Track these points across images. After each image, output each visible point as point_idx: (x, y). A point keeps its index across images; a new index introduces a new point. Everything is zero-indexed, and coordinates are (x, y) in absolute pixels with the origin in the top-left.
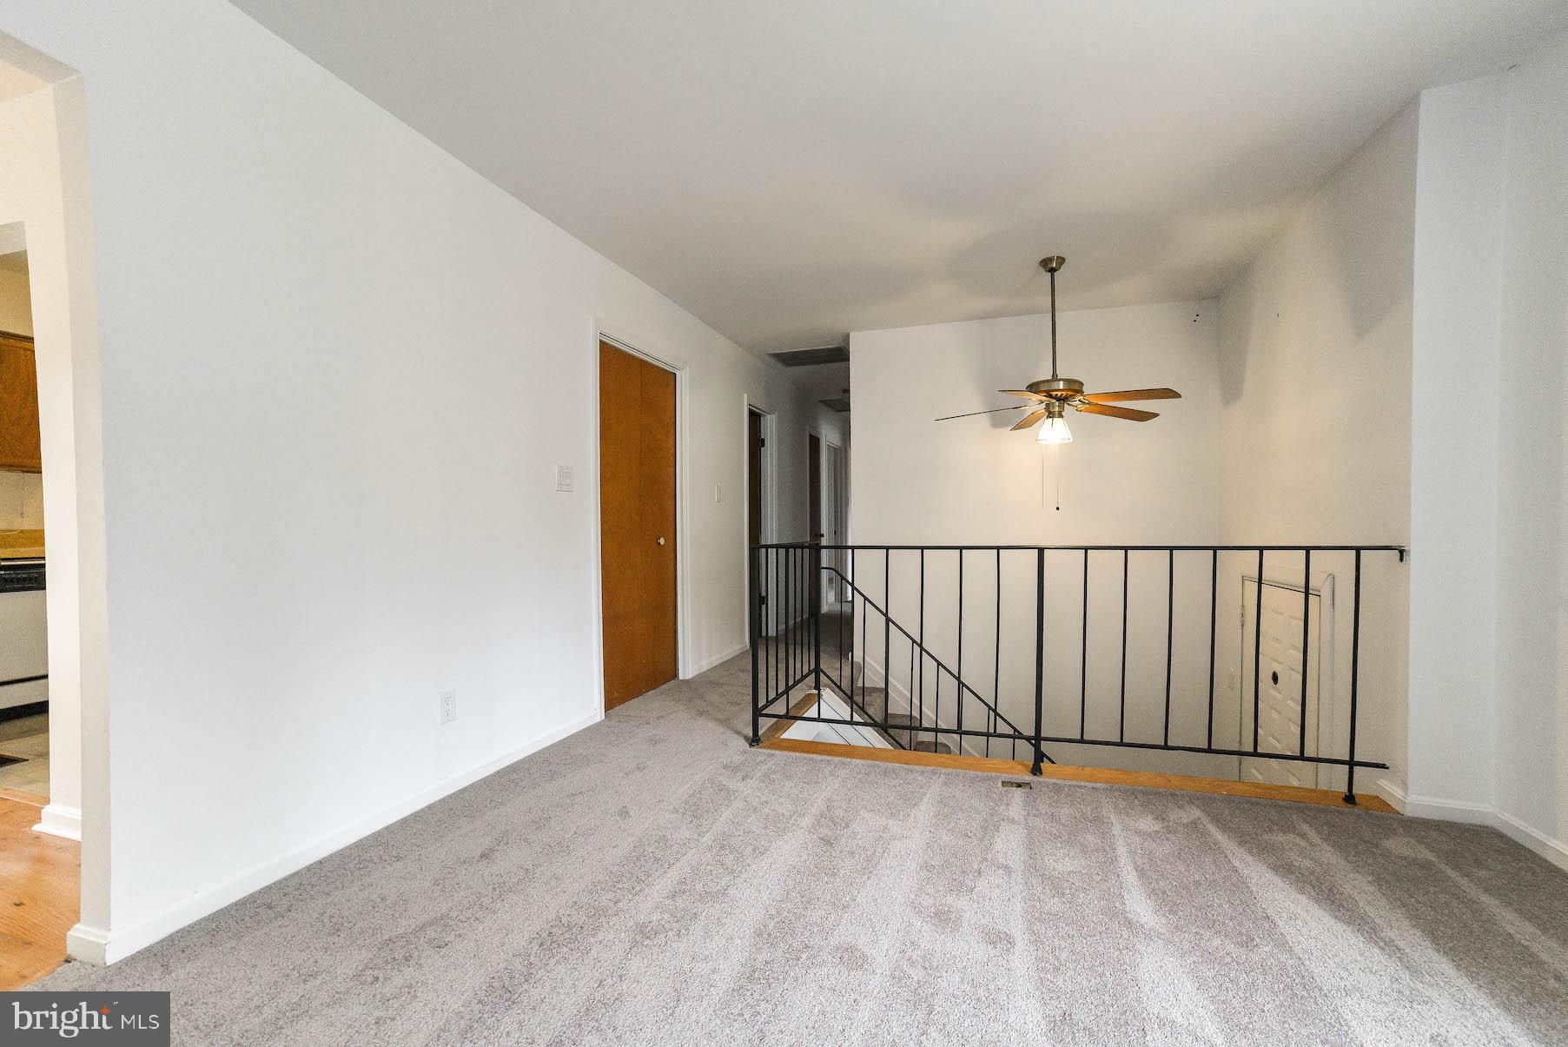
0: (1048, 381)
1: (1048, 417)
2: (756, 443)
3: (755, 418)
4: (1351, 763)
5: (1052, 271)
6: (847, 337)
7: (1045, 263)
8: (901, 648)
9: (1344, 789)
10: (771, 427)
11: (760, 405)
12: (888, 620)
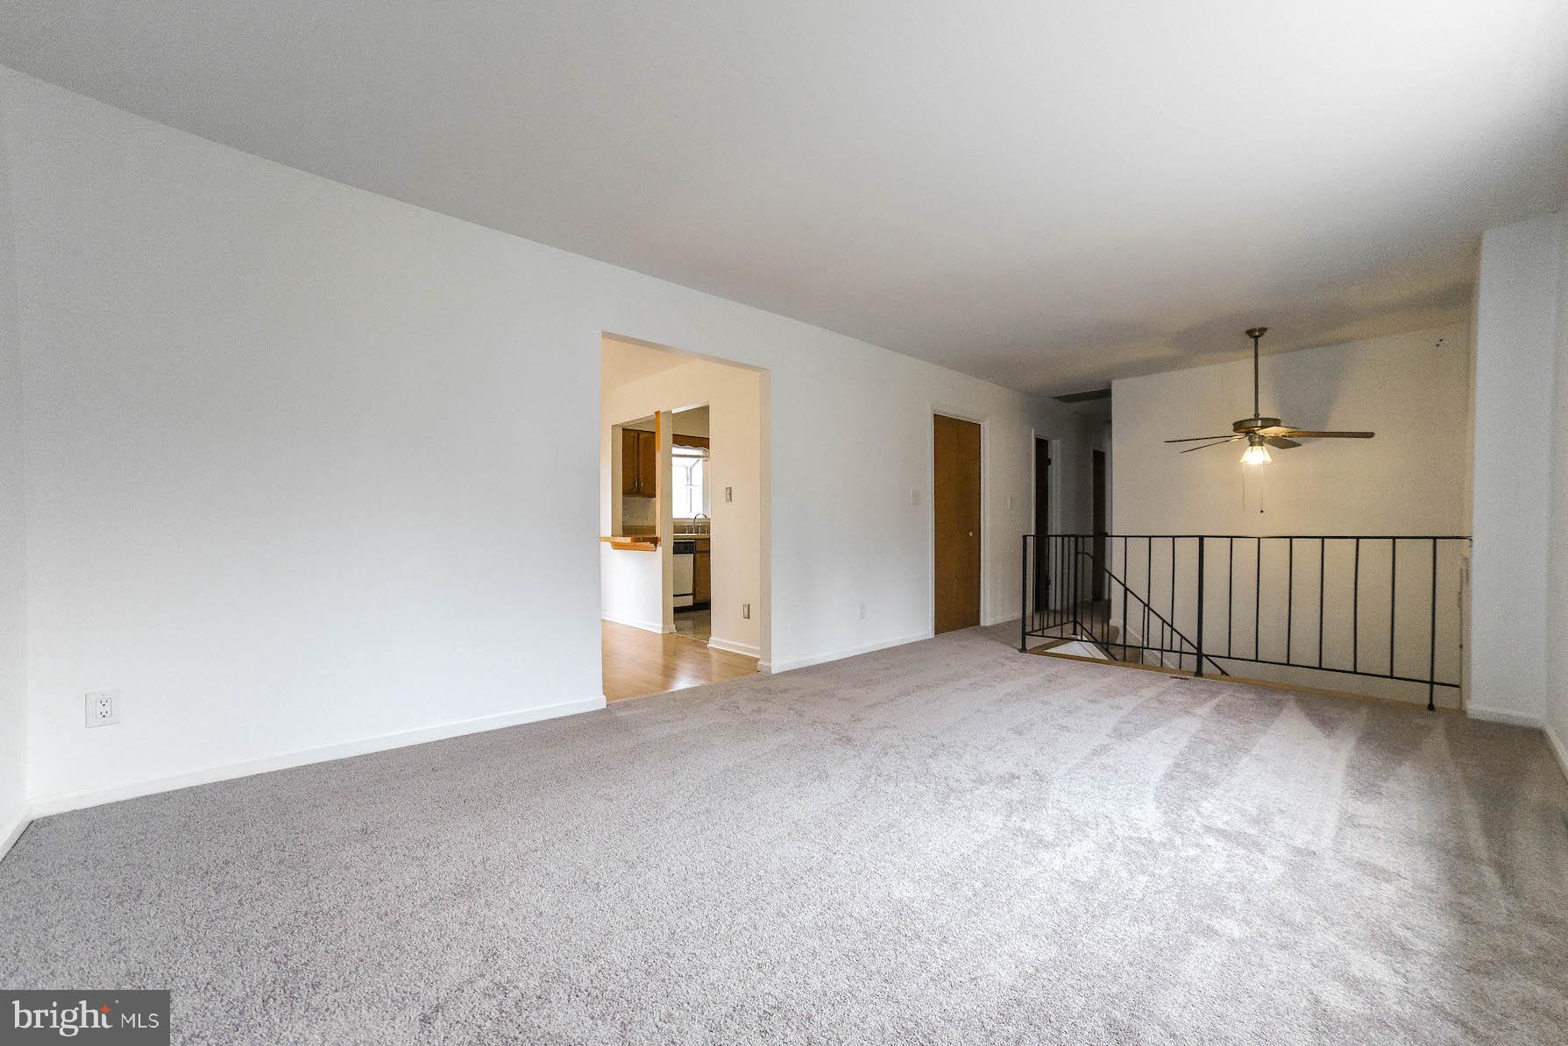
0: (1251, 420)
1: (1251, 445)
2: (1043, 463)
3: (1042, 445)
4: (1432, 683)
5: (1256, 338)
6: (1110, 385)
7: (1250, 333)
8: (1135, 609)
9: (1427, 702)
10: (1055, 450)
11: (1045, 435)
12: (1126, 590)
